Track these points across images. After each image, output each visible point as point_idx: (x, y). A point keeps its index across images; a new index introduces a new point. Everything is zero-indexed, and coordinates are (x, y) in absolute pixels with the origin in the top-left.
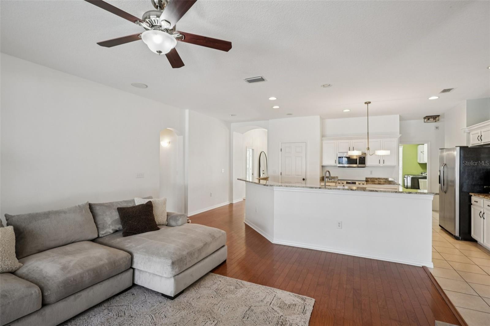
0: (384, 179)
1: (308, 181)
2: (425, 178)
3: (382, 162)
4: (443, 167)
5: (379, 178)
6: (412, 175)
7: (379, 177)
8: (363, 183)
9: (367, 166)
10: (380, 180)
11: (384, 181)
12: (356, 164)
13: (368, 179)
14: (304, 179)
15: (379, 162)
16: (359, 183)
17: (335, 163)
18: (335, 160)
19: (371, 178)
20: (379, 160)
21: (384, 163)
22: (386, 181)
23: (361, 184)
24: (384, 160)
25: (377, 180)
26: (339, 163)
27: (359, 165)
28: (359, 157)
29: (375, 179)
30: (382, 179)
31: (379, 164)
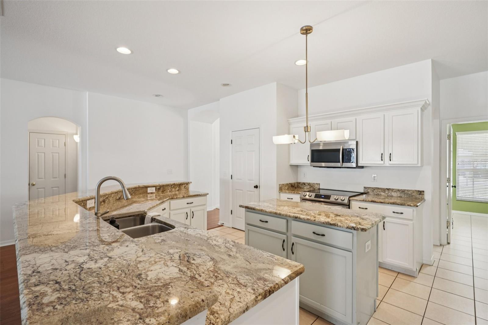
1: (262, 189)
3: (387, 157)
5: (388, 189)
7: (388, 188)
8: (342, 198)
9: (359, 165)
10: (390, 192)
11: (398, 194)
12: (339, 162)
13: (368, 190)
14: (256, 187)
15: (382, 158)
16: (335, 198)
17: (308, 161)
18: (308, 156)
19: (374, 189)
20: (382, 154)
21: (390, 160)
22: (402, 195)
23: (338, 199)
24: (390, 154)
25: (385, 193)
26: (313, 161)
27: (344, 163)
28: (343, 149)
29: (380, 190)
30: (394, 191)
31: (382, 162)
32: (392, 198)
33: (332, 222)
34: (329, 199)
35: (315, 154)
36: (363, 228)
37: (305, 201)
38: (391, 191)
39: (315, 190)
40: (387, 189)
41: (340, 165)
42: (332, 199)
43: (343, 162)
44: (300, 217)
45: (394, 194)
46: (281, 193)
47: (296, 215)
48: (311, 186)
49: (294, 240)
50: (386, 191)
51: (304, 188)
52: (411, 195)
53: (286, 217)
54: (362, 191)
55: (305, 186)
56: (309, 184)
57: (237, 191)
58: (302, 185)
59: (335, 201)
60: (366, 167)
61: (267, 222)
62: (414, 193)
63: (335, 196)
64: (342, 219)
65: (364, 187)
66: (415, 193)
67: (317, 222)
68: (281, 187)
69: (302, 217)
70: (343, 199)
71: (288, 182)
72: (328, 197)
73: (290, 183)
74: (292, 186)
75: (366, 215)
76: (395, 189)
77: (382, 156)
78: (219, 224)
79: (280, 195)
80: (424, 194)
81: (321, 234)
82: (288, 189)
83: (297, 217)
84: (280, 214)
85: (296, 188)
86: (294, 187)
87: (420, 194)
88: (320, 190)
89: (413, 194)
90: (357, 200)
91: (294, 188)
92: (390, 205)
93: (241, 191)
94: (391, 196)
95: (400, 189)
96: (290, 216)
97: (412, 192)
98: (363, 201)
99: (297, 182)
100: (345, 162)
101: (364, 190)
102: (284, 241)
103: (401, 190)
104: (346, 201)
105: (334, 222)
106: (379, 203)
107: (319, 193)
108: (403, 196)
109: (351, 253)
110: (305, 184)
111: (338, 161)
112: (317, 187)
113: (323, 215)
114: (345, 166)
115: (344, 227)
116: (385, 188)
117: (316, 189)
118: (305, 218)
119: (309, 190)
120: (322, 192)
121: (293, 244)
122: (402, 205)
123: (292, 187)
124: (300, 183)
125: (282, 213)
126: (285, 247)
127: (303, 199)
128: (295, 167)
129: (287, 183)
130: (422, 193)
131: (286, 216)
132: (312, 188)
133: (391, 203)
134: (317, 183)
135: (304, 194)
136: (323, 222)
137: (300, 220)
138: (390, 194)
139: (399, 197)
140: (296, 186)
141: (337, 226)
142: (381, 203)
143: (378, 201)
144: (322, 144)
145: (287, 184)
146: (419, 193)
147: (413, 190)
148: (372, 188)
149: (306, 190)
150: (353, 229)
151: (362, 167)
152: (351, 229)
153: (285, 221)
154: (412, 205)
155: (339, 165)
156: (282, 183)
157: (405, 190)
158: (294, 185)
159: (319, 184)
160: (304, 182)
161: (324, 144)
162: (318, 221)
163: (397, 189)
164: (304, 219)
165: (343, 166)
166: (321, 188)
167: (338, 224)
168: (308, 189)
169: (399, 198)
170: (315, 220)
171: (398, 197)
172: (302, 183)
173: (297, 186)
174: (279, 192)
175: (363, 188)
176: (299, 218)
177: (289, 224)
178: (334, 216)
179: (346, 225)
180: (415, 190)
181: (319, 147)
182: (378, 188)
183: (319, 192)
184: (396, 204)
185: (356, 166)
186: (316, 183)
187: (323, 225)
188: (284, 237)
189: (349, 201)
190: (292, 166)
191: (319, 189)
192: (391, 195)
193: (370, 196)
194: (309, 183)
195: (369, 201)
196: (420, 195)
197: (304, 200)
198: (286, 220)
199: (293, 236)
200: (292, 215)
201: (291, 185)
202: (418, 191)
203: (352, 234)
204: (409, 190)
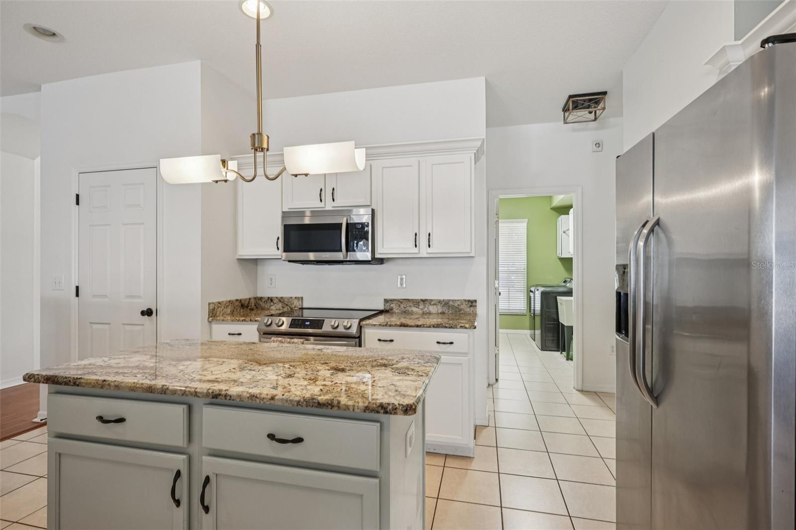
0: (440, 302)
1: (163, 318)
2: (569, 293)
3: (423, 240)
4: (641, 244)
5: (424, 301)
6: (543, 286)
7: (424, 298)
8: (346, 323)
9: (377, 256)
10: (427, 306)
11: (440, 309)
12: (340, 250)
13: (392, 305)
14: (148, 313)
15: (416, 242)
16: (333, 324)
17: (278, 249)
18: (278, 238)
19: (400, 302)
20: (416, 234)
21: (429, 246)
22: (445, 310)
23: (338, 326)
24: (429, 234)
25: (418, 308)
26: (286, 250)
27: (349, 253)
28: (347, 224)
29: (411, 304)
30: (433, 303)
31: (416, 250)
32: (430, 317)
33: (323, 398)
34: (321, 329)
35: (293, 234)
36: (407, 405)
37: (269, 336)
38: (428, 303)
39: (293, 312)
40: (421, 300)
41: (342, 257)
42: (327, 328)
43: (347, 250)
44: (229, 393)
45: (433, 309)
46: (214, 322)
47: (216, 387)
48: (284, 304)
49: (208, 465)
50: (420, 304)
51: (271, 310)
52: (458, 308)
53: (184, 399)
54: (381, 307)
55: (272, 304)
56: (281, 300)
57: (95, 326)
58: (266, 302)
59: (332, 330)
60: (388, 259)
61: (121, 420)
62: (462, 304)
63: (333, 321)
64: (349, 379)
65: (385, 300)
66: (464, 305)
67: (280, 403)
68: (214, 309)
69: (234, 390)
70: (348, 326)
71: (233, 298)
72: (318, 324)
73: (237, 300)
74: (242, 306)
75: (403, 358)
76: (435, 300)
77: (416, 239)
78: (37, 420)
79: (211, 328)
80: (476, 306)
81: (290, 439)
82: (232, 313)
83: (218, 392)
84: (164, 391)
85: (252, 310)
86: (247, 307)
87: (471, 306)
88: (304, 310)
89: (462, 307)
90: (375, 325)
91: (248, 310)
92: (433, 329)
93: (107, 326)
94: (428, 313)
95: (442, 298)
96: (196, 394)
97: (459, 304)
98: (386, 325)
99: (255, 296)
100: (352, 251)
101: (385, 305)
102: (178, 474)
103: (444, 300)
104: (354, 330)
105: (328, 397)
106: (413, 328)
107: (302, 317)
108: (446, 312)
109: (376, 481)
110: (272, 300)
111: (338, 248)
112: (298, 304)
113: (299, 376)
114: (351, 259)
115: (356, 407)
116: (418, 299)
117: (296, 308)
118: (245, 394)
119: (281, 312)
120: (307, 314)
121: (207, 480)
122: (451, 327)
123: (243, 309)
124: (261, 299)
125: (171, 388)
126: (182, 492)
127: (264, 334)
128: (252, 264)
129: (229, 299)
130: (474, 304)
131: (184, 393)
132: (287, 306)
133: (434, 327)
134: (298, 296)
135: (265, 322)
136: (297, 399)
137: (227, 402)
138: (426, 308)
139: (441, 313)
140: (253, 304)
141: (339, 407)
142: (418, 326)
143: (413, 324)
144: (308, 213)
145: (230, 301)
146: (470, 304)
147: (461, 300)
148: (398, 301)
149: (273, 312)
150: (382, 411)
151: (381, 261)
152: (378, 412)
153: (180, 410)
154: (467, 326)
155: (340, 256)
156: (215, 300)
157: (449, 300)
158: (247, 302)
159: (302, 298)
160: (270, 296)
161: (312, 212)
162: (282, 399)
163: (437, 300)
164: (239, 396)
165: (348, 259)
166: (304, 306)
167: (339, 402)
168: (279, 309)
169: (440, 316)
170: (273, 398)
171: (439, 313)
172: (267, 299)
173: (255, 305)
174: (210, 322)
175: (383, 301)
176: (226, 396)
177: (196, 416)
178: (328, 374)
179: (364, 402)
180: (464, 300)
181: (303, 220)
182: (408, 299)
183: (300, 314)
184: (442, 328)
185: (372, 258)
186: (296, 298)
187: (299, 408)
188: (179, 461)
189: (360, 328)
190: (242, 261)
191: (302, 309)
192: (428, 311)
193: (394, 315)
194: (282, 298)
195: (396, 325)
196: (472, 308)
197: (267, 334)
198: (185, 406)
199: (210, 455)
200: (203, 387)
201: (240, 304)
202: (469, 301)
203: (378, 424)
204: (456, 300)
